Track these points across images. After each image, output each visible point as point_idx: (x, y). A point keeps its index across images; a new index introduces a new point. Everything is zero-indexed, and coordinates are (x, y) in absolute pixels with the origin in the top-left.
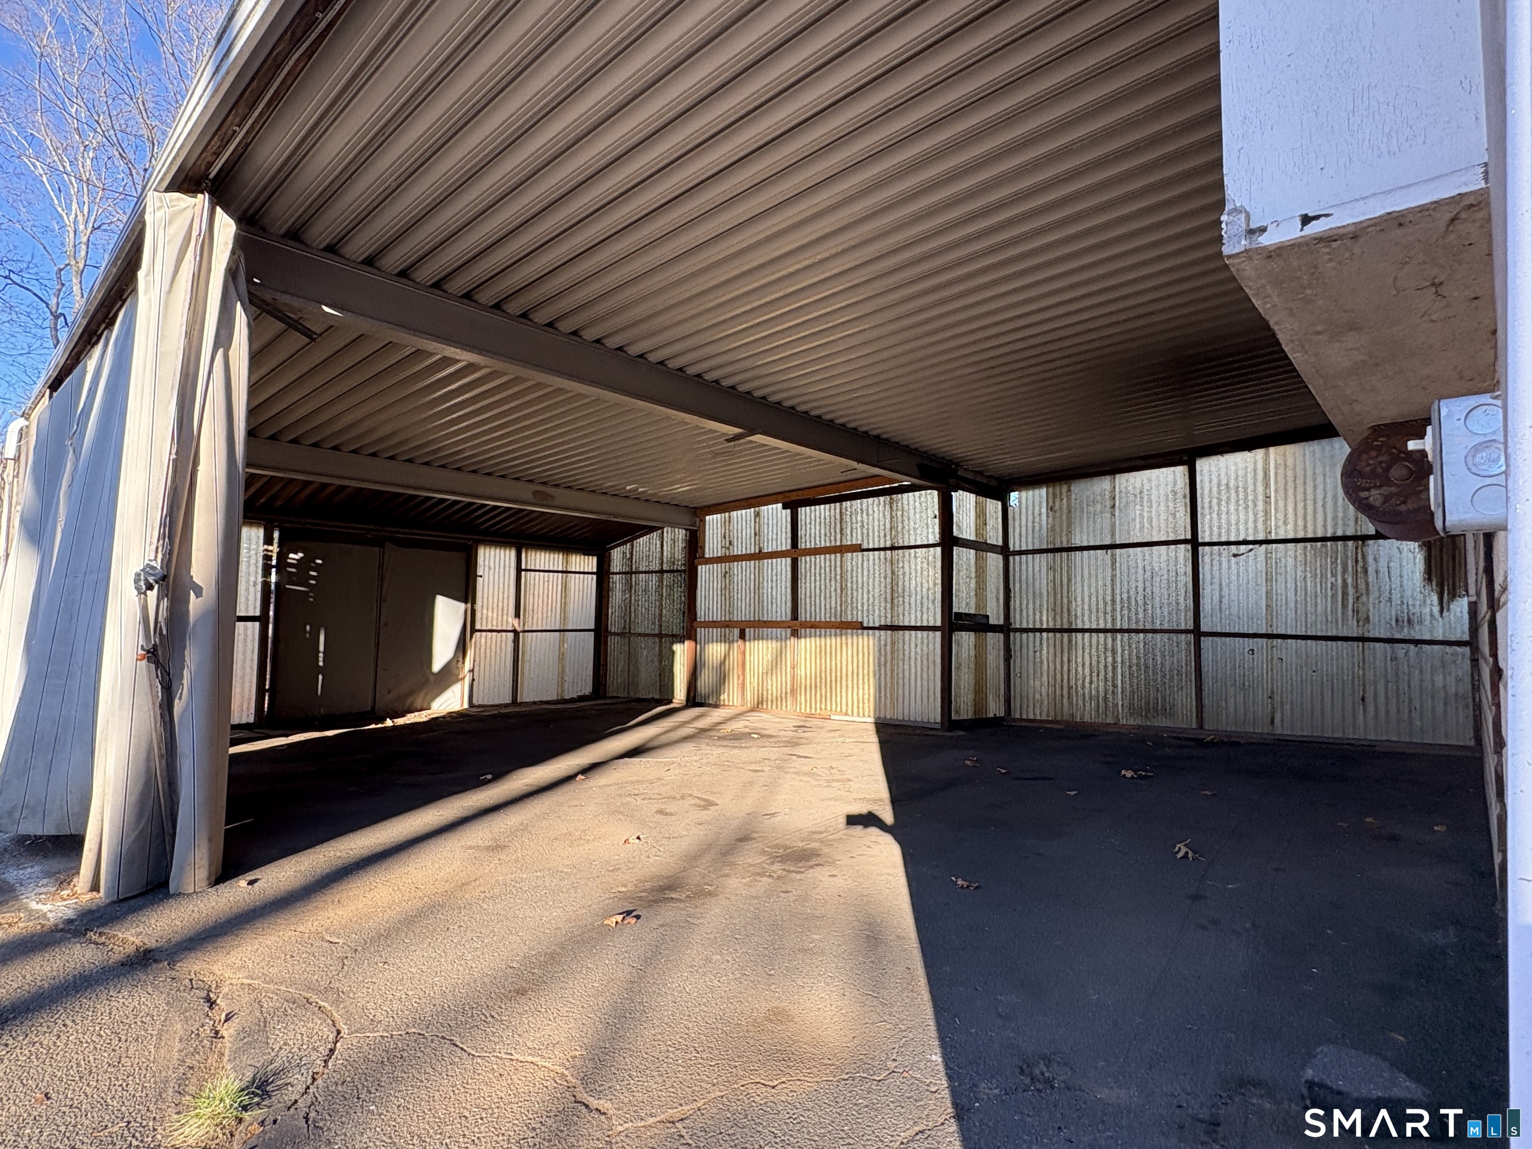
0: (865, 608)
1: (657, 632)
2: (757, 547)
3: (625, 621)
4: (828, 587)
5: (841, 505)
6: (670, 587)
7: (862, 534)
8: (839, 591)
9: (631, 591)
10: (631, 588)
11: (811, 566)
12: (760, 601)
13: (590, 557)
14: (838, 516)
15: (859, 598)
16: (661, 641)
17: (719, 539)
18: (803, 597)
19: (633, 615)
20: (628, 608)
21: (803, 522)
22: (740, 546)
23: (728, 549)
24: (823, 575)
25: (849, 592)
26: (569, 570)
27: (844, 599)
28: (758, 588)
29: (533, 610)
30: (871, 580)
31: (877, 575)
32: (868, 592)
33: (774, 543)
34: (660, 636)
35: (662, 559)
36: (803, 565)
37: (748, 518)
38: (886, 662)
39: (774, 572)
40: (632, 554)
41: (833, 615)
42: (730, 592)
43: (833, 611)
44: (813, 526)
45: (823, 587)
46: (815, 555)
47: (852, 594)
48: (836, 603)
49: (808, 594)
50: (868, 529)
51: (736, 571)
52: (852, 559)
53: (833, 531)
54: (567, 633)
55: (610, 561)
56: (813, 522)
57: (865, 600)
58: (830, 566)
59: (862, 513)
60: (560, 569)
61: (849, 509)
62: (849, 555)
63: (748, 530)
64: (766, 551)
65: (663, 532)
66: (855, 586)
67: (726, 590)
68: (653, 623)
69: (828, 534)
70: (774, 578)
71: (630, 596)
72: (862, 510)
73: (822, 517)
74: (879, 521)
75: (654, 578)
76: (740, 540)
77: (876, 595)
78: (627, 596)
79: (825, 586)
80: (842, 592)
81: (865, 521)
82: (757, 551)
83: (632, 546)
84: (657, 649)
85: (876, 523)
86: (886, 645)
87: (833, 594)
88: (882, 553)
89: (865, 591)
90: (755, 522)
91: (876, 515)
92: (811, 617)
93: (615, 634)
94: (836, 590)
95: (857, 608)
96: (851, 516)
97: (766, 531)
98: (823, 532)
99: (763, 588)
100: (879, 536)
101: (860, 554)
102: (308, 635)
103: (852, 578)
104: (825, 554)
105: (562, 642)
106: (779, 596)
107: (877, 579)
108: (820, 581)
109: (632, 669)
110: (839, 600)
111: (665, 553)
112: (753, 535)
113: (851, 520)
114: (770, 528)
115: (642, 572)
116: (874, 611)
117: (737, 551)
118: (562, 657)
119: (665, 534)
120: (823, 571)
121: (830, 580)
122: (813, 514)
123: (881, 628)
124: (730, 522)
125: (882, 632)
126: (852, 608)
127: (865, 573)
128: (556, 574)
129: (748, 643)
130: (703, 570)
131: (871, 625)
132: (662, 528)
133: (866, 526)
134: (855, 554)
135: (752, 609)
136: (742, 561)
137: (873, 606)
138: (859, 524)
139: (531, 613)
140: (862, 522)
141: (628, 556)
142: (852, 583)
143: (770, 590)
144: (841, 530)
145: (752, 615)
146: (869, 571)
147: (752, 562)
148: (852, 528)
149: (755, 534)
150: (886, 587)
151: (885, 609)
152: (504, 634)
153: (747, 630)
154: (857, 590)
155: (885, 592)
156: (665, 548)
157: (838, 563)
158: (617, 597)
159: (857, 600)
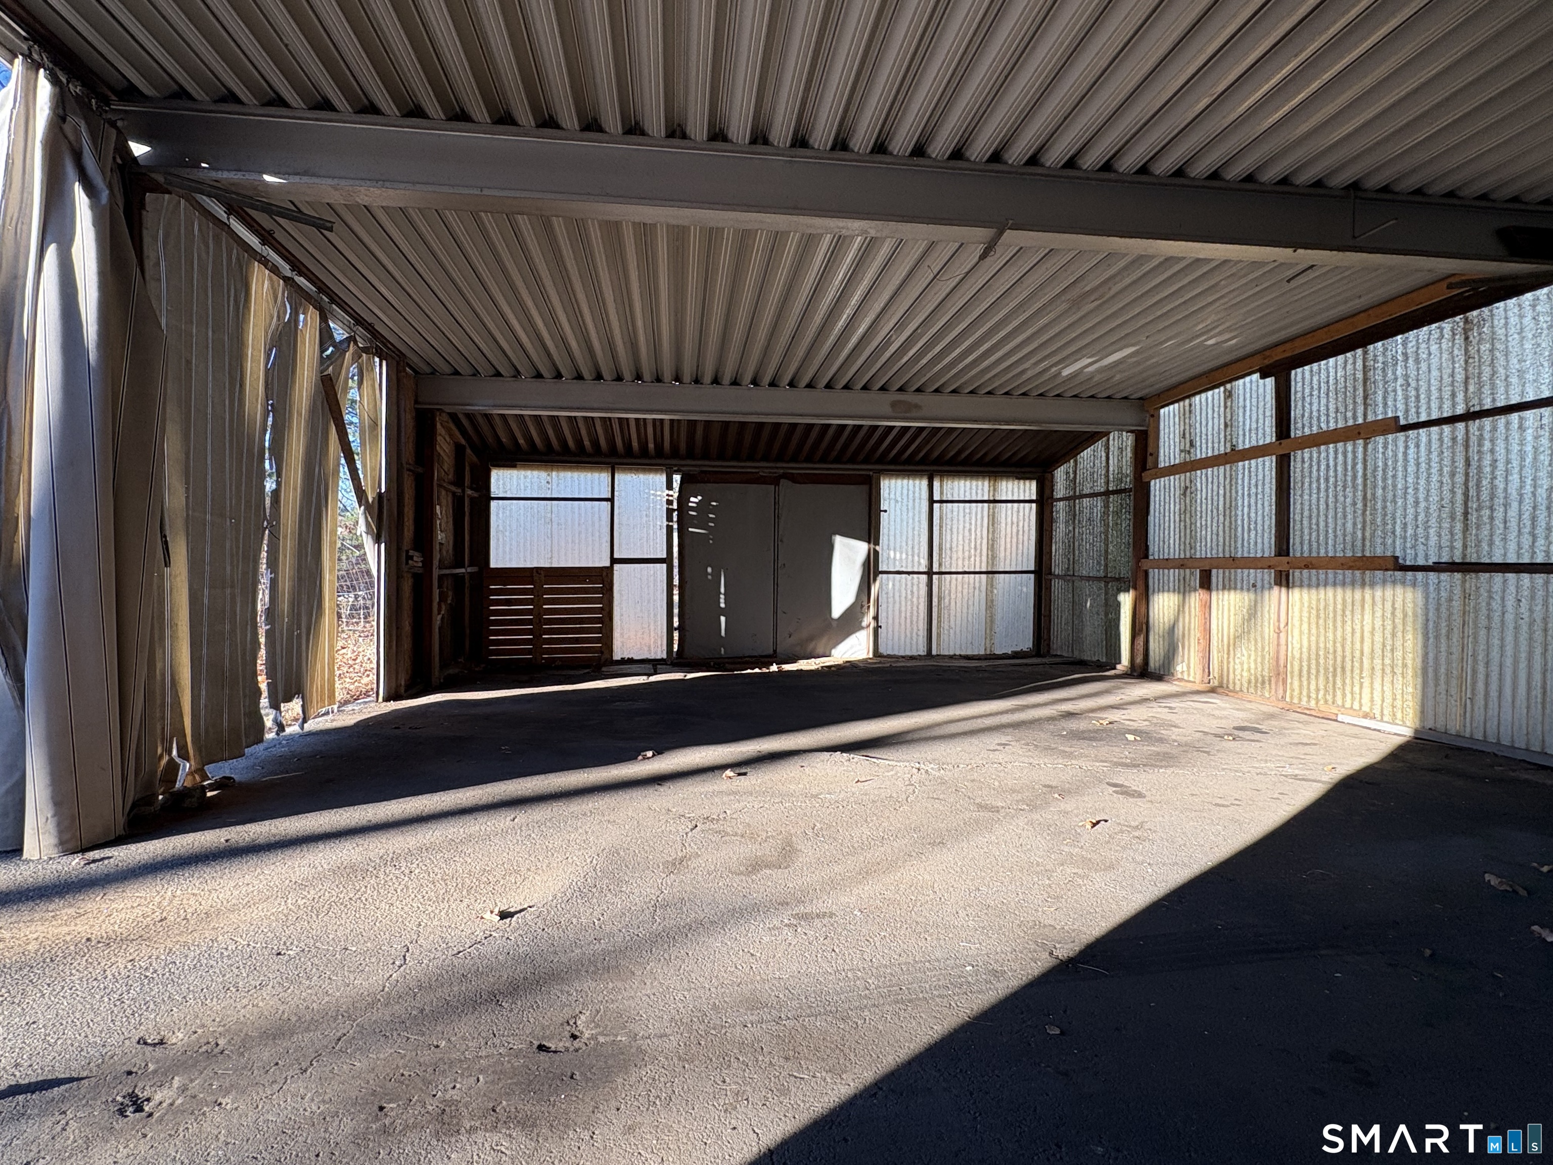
0: (1410, 532)
1: (1102, 574)
2: (1228, 445)
3: (1069, 560)
4: (1341, 499)
5: (1365, 353)
6: (1116, 513)
7: (1406, 398)
8: (1360, 505)
9: (1074, 522)
10: (1074, 518)
11: (1311, 466)
12: (1233, 528)
13: (1027, 482)
14: (1360, 375)
15: (1399, 513)
16: (1106, 586)
17: (1177, 440)
18: (1298, 518)
19: (1077, 552)
20: (1071, 546)
21: (1299, 395)
22: (1204, 446)
23: (1189, 452)
24: (1332, 480)
25: (1379, 505)
26: (997, 498)
27: (1368, 518)
28: (1231, 507)
29: (951, 549)
30: (1422, 482)
31: (1434, 471)
32: (1417, 503)
33: (1254, 436)
34: (1106, 579)
35: (1107, 476)
36: (1299, 465)
37: (1216, 402)
38: (1450, 630)
39: (1253, 482)
40: (1075, 473)
41: (1349, 547)
42: (1191, 516)
43: (1348, 538)
44: (1315, 401)
45: (1331, 499)
46: (1318, 445)
47: (1384, 508)
48: (1355, 524)
49: (1306, 513)
50: (1417, 390)
51: (1199, 485)
52: (1385, 447)
53: (1350, 401)
54: (997, 575)
55: (1053, 486)
56: (1315, 393)
57: (1410, 517)
58: (1345, 463)
59: (1406, 360)
60: (986, 498)
61: (1380, 359)
62: (1380, 439)
63: (1216, 421)
64: (1241, 447)
65: (1108, 440)
66: (1390, 496)
67: (1187, 513)
68: (1099, 563)
69: (1342, 409)
70: (1253, 490)
71: (1074, 529)
72: (1405, 355)
73: (1331, 382)
74: (1440, 369)
75: (1099, 502)
76: (1204, 437)
77: (1433, 507)
78: (1071, 528)
79: (1336, 497)
80: (1365, 505)
81: (1413, 373)
82: (1228, 450)
83: (1076, 462)
84: (1103, 597)
85: (1435, 373)
86: (1450, 600)
87: (1349, 510)
88: (1447, 428)
89: (1411, 499)
90: (1226, 407)
91: (1435, 361)
92: (1310, 551)
93: (1058, 576)
94: (1354, 504)
95: (1393, 533)
96: (1384, 370)
97: (1241, 419)
98: (1332, 407)
99: (1236, 508)
100: (1441, 398)
101: (1401, 436)
102: (710, 577)
103: (1384, 479)
104: (1335, 442)
105: (991, 586)
106: (1259, 518)
107: (1435, 478)
108: (1327, 490)
109: (1076, 622)
110: (1359, 519)
111: (1111, 469)
112: (1222, 427)
113: (1385, 376)
114: (1248, 413)
115: (1086, 496)
116: (1427, 538)
117: (1200, 453)
118: (990, 604)
119: (1111, 442)
120: (1331, 473)
121: (1345, 487)
122: (1315, 379)
123: (1438, 568)
124: (1190, 412)
125: (1444, 576)
126: (1384, 532)
127: (1411, 469)
128: (980, 505)
129: (1214, 594)
130: (1157, 486)
131: (1421, 562)
132: (1107, 434)
133: (1413, 384)
134: (1390, 437)
135: (1221, 539)
136: (1206, 468)
137: (1427, 528)
138: (1400, 381)
139: (948, 552)
140: (1406, 377)
141: (1072, 476)
142: (1384, 489)
143: (1246, 509)
144: (1365, 398)
145: (1221, 549)
146: (1418, 465)
147: (1222, 468)
148: (1386, 392)
149: (1226, 425)
150: (1453, 492)
151: (1452, 534)
152: (915, 576)
153: (1214, 572)
154: (1394, 501)
155: (1452, 502)
156: (1111, 462)
157: (1360, 455)
158: (1060, 530)
159: (1394, 519)
